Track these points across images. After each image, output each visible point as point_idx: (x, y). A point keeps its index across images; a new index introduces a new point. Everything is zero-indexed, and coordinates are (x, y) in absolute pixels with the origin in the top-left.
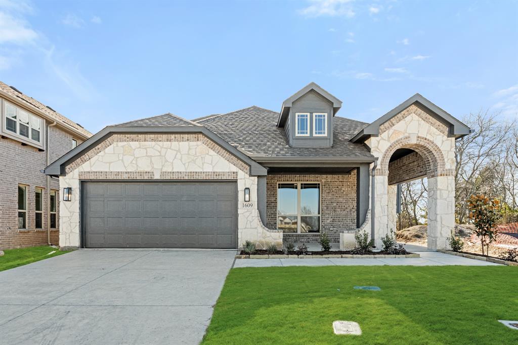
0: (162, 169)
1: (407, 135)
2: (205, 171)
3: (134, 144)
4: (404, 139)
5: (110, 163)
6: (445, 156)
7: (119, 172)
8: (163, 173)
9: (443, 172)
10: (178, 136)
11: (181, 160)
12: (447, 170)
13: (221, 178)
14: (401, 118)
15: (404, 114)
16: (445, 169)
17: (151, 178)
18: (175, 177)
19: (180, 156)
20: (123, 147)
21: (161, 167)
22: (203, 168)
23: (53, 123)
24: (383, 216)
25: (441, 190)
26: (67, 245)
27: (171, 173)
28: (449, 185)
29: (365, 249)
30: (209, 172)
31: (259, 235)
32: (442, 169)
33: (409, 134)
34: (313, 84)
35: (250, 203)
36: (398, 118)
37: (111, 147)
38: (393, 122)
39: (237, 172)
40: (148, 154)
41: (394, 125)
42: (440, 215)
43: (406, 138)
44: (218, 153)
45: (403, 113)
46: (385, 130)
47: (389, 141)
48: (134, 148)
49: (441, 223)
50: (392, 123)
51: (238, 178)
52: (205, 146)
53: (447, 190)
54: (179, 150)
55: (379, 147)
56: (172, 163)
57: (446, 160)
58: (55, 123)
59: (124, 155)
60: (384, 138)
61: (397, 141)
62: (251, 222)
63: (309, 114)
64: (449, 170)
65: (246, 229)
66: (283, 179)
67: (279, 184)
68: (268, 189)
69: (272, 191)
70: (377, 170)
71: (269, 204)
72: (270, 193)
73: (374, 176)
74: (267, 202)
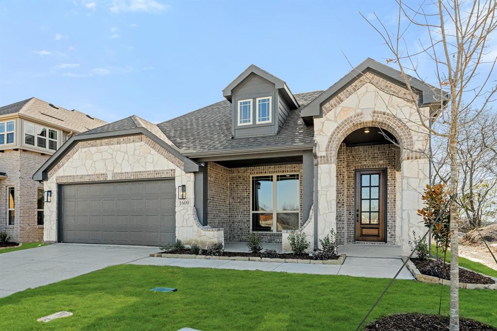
0: (113, 170)
1: (359, 111)
2: (147, 170)
3: (93, 149)
4: (355, 116)
5: (76, 168)
6: (413, 133)
7: (82, 176)
8: (114, 174)
9: (411, 155)
10: (125, 138)
11: (128, 161)
12: (416, 151)
13: (161, 176)
14: (352, 91)
15: (356, 86)
16: (413, 151)
17: (106, 179)
18: (124, 178)
19: (127, 157)
20: (85, 152)
21: (112, 169)
22: (145, 168)
23: (70, 133)
24: (329, 212)
25: (408, 178)
26: (48, 240)
27: (120, 174)
28: (420, 171)
29: (299, 252)
30: (150, 171)
31: (195, 233)
32: (409, 151)
33: (362, 109)
34: (252, 66)
35: (186, 200)
36: (347, 91)
37: (77, 153)
38: (342, 97)
39: (174, 170)
40: (104, 158)
41: (342, 101)
42: (407, 211)
43: (358, 115)
44: (158, 152)
45: (354, 84)
46: (331, 108)
47: (336, 121)
48: (93, 153)
49: (409, 221)
50: (340, 99)
51: (176, 175)
52: (147, 146)
53: (418, 178)
54: (127, 151)
55: (323, 131)
56: (121, 164)
57: (415, 138)
58: (71, 133)
59: (86, 160)
60: (330, 118)
61: (346, 121)
62: (187, 220)
63: (251, 100)
64: (420, 150)
65: (183, 228)
66: (256, 172)
67: (253, 178)
68: (241, 183)
69: (244, 185)
70: (321, 157)
71: (241, 200)
72: (243, 187)
73: (317, 165)
74: (240, 198)
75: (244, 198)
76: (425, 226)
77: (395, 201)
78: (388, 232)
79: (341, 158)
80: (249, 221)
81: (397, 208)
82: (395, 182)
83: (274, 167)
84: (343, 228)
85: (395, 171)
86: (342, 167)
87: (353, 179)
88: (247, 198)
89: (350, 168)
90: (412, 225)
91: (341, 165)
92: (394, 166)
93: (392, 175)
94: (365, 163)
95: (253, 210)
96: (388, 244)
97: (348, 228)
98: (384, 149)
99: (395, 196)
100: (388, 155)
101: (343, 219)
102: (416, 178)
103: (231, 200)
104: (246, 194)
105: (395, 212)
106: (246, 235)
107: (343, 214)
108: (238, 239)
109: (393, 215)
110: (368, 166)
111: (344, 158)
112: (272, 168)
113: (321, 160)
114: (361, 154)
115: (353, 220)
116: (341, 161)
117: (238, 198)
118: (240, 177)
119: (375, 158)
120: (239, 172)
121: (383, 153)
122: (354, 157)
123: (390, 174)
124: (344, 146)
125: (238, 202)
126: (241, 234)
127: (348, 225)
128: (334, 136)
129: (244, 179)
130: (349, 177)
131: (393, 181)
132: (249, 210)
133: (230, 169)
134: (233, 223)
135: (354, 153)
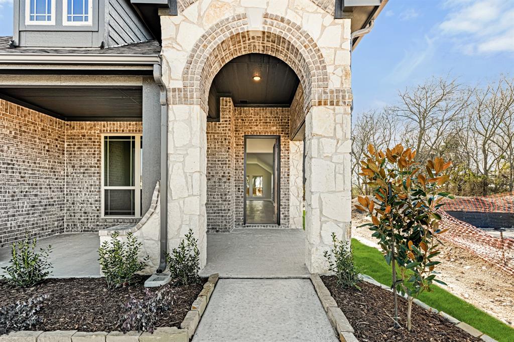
1: (239, 11)
4: (234, 20)
6: (328, 60)
9: (324, 97)
12: (332, 92)
16: (328, 90)
25: (320, 137)
28: (338, 127)
32: (321, 90)
33: (246, 8)
42: (318, 194)
43: (239, 18)
47: (200, 24)
49: (321, 212)
53: (334, 137)
55: (178, 40)
57: (330, 69)
60: (191, 19)
64: (338, 91)
66: (109, 129)
67: (106, 138)
68: (86, 145)
69: (91, 148)
70: (174, 90)
71: (86, 170)
72: (89, 151)
73: (167, 104)
74: (84, 167)
75: (91, 167)
76: (373, 235)
77: (288, 175)
78: (281, 213)
79: (226, 118)
80: (100, 201)
81: (290, 184)
82: (288, 153)
83: (136, 124)
84: (229, 210)
85: (289, 140)
86: (227, 129)
87: (242, 148)
88: (95, 167)
89: (239, 134)
90: (326, 219)
91: (226, 127)
92: (287, 134)
93: (285, 145)
94: (256, 128)
95: (106, 185)
96: (282, 227)
97: (236, 208)
98: (277, 113)
99: (289, 170)
100: (282, 120)
101: (229, 198)
102: (331, 138)
103: (70, 170)
104: (93, 162)
105: (288, 189)
106: (94, 222)
107: (228, 192)
108: (82, 228)
109: (287, 193)
110: (260, 133)
111: (230, 118)
112: (133, 125)
113: (174, 97)
114: (251, 117)
115: (243, 199)
116: (226, 121)
117: (80, 167)
118: (84, 136)
119: (266, 123)
120: (82, 128)
121: (275, 117)
122: (243, 120)
123: (283, 144)
124: (230, 102)
125: (81, 173)
126: (86, 221)
127: (236, 205)
128: (198, 52)
129: (91, 139)
130: (237, 145)
131: (287, 152)
132: (100, 185)
133: (69, 123)
134: (73, 204)
135: (243, 115)
